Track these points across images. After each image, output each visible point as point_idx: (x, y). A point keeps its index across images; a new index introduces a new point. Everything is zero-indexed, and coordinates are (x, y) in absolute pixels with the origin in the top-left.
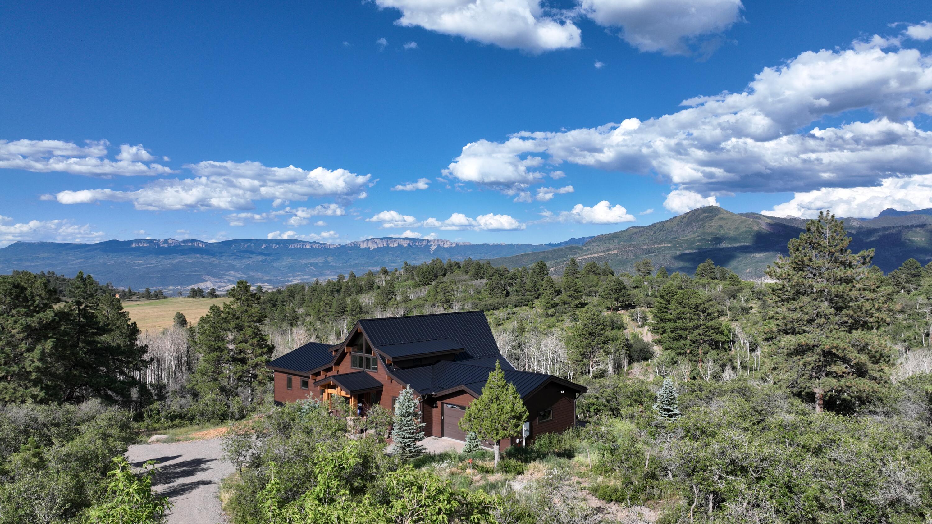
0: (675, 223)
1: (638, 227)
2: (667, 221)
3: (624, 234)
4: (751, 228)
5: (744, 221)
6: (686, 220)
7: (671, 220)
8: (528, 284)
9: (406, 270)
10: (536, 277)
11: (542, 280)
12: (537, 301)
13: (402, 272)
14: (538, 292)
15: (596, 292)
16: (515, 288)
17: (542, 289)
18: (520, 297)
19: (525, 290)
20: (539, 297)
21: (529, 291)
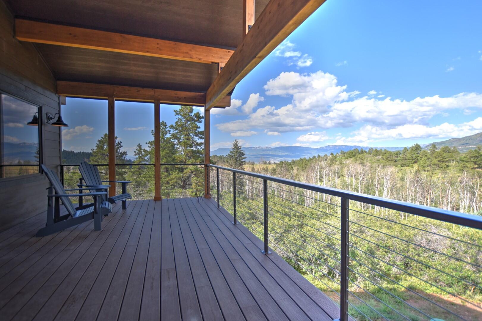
3: (448, 142)
8: (408, 156)
9: (341, 153)
10: (413, 152)
11: (417, 154)
12: (415, 164)
13: (340, 154)
14: (414, 160)
15: (453, 160)
16: (399, 158)
17: (419, 158)
18: (404, 162)
19: (406, 159)
20: (415, 162)
21: (409, 160)
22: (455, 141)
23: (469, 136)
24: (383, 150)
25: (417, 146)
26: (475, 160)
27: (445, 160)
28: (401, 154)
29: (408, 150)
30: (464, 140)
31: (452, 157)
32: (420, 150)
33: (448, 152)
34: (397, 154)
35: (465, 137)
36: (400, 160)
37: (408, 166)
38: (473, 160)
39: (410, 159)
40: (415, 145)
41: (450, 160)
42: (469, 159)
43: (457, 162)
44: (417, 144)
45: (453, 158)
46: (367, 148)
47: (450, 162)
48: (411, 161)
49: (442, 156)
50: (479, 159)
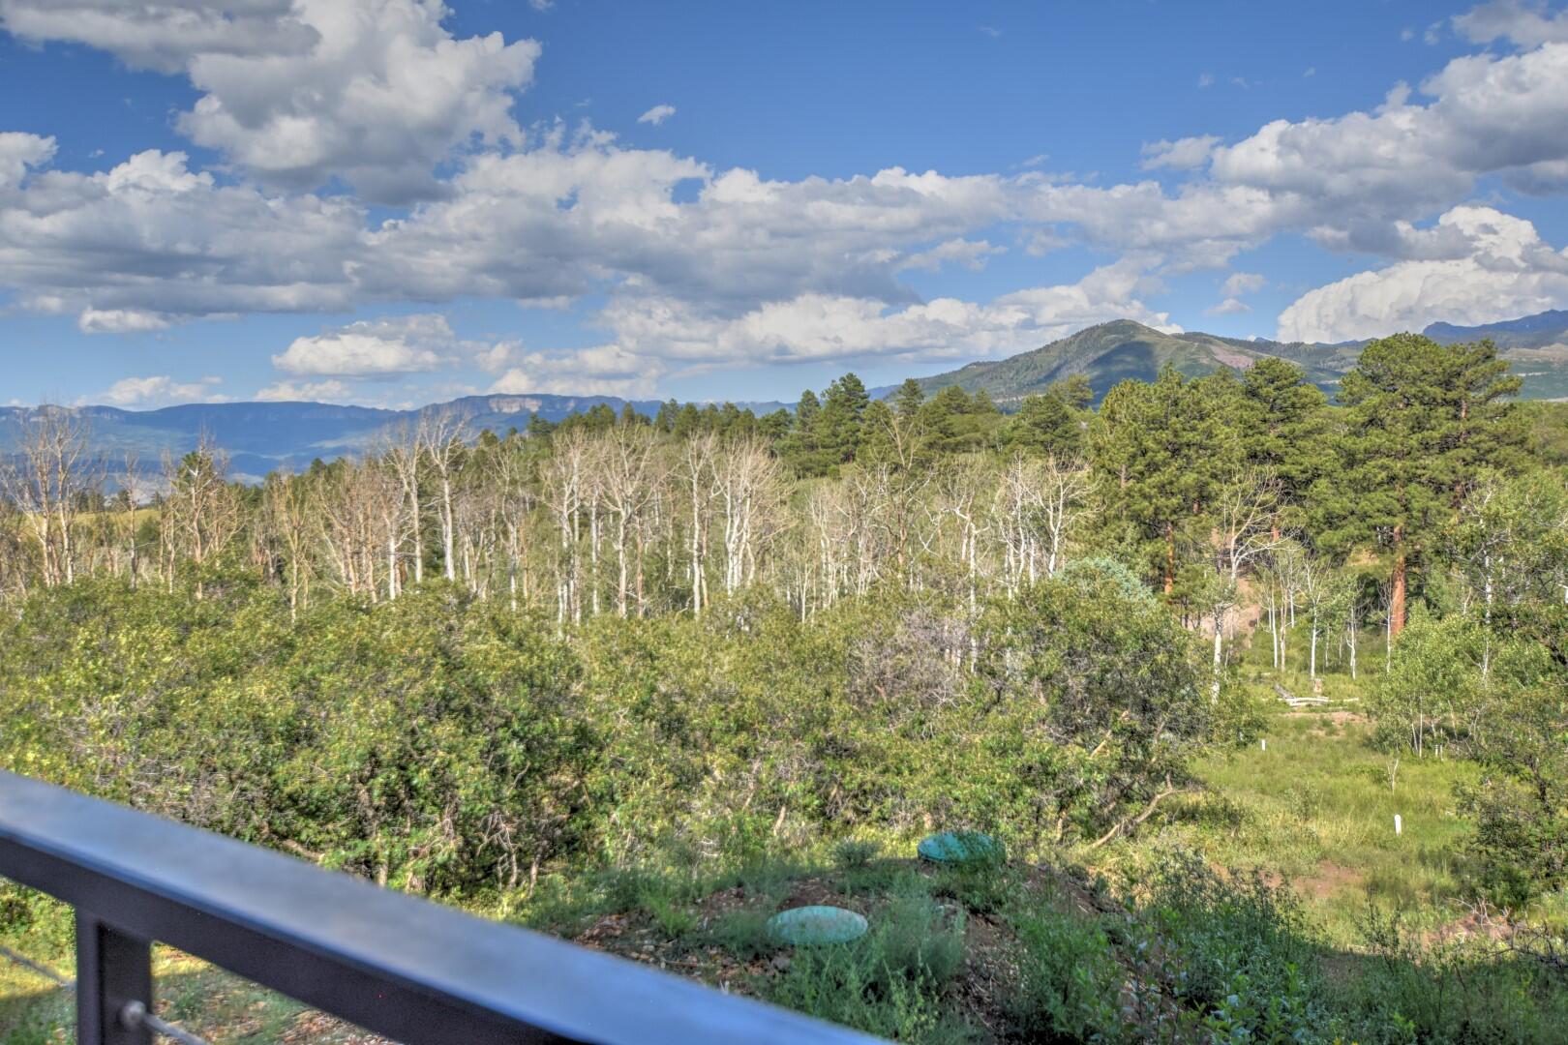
0: (1054, 353)
1: (984, 364)
2: (1039, 351)
3: (959, 377)
4: (1195, 360)
5: (1182, 348)
6: (1074, 347)
7: (1047, 348)
8: (821, 431)
9: (534, 431)
10: (839, 411)
11: (853, 419)
12: (847, 465)
13: (526, 434)
14: (844, 449)
15: (979, 443)
16: (787, 442)
17: (860, 435)
18: (805, 455)
19: (812, 447)
20: (848, 457)
21: (824, 447)
22: (981, 375)
23: (1027, 354)
24: (720, 409)
25: (851, 386)
26: (1047, 437)
27: (952, 440)
28: (791, 422)
29: (817, 405)
30: (1010, 369)
31: (976, 429)
32: (862, 402)
33: (962, 412)
34: (777, 424)
35: (1015, 359)
36: (791, 452)
37: (823, 474)
38: (1043, 437)
39: (828, 441)
40: (842, 379)
41: (968, 442)
42: (1028, 430)
43: (990, 451)
44: (851, 376)
45: (978, 435)
46: (651, 404)
47: (970, 452)
48: (831, 451)
49: (942, 424)
50: (1059, 431)
